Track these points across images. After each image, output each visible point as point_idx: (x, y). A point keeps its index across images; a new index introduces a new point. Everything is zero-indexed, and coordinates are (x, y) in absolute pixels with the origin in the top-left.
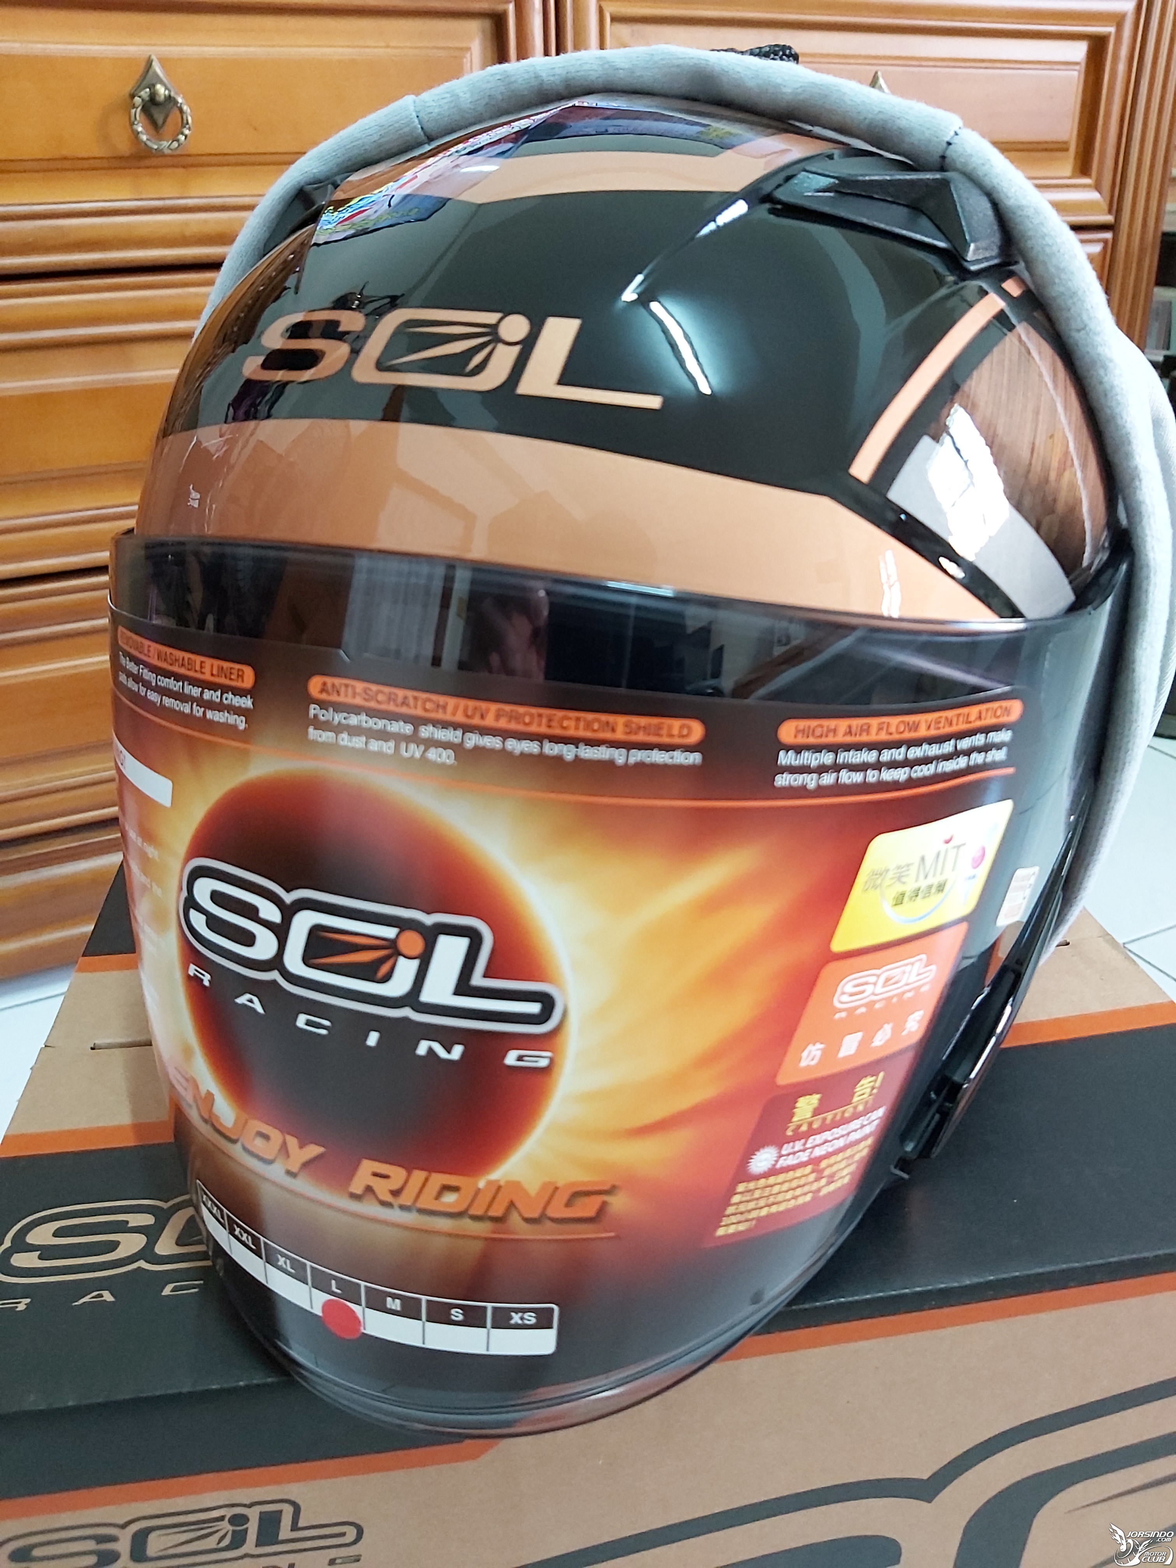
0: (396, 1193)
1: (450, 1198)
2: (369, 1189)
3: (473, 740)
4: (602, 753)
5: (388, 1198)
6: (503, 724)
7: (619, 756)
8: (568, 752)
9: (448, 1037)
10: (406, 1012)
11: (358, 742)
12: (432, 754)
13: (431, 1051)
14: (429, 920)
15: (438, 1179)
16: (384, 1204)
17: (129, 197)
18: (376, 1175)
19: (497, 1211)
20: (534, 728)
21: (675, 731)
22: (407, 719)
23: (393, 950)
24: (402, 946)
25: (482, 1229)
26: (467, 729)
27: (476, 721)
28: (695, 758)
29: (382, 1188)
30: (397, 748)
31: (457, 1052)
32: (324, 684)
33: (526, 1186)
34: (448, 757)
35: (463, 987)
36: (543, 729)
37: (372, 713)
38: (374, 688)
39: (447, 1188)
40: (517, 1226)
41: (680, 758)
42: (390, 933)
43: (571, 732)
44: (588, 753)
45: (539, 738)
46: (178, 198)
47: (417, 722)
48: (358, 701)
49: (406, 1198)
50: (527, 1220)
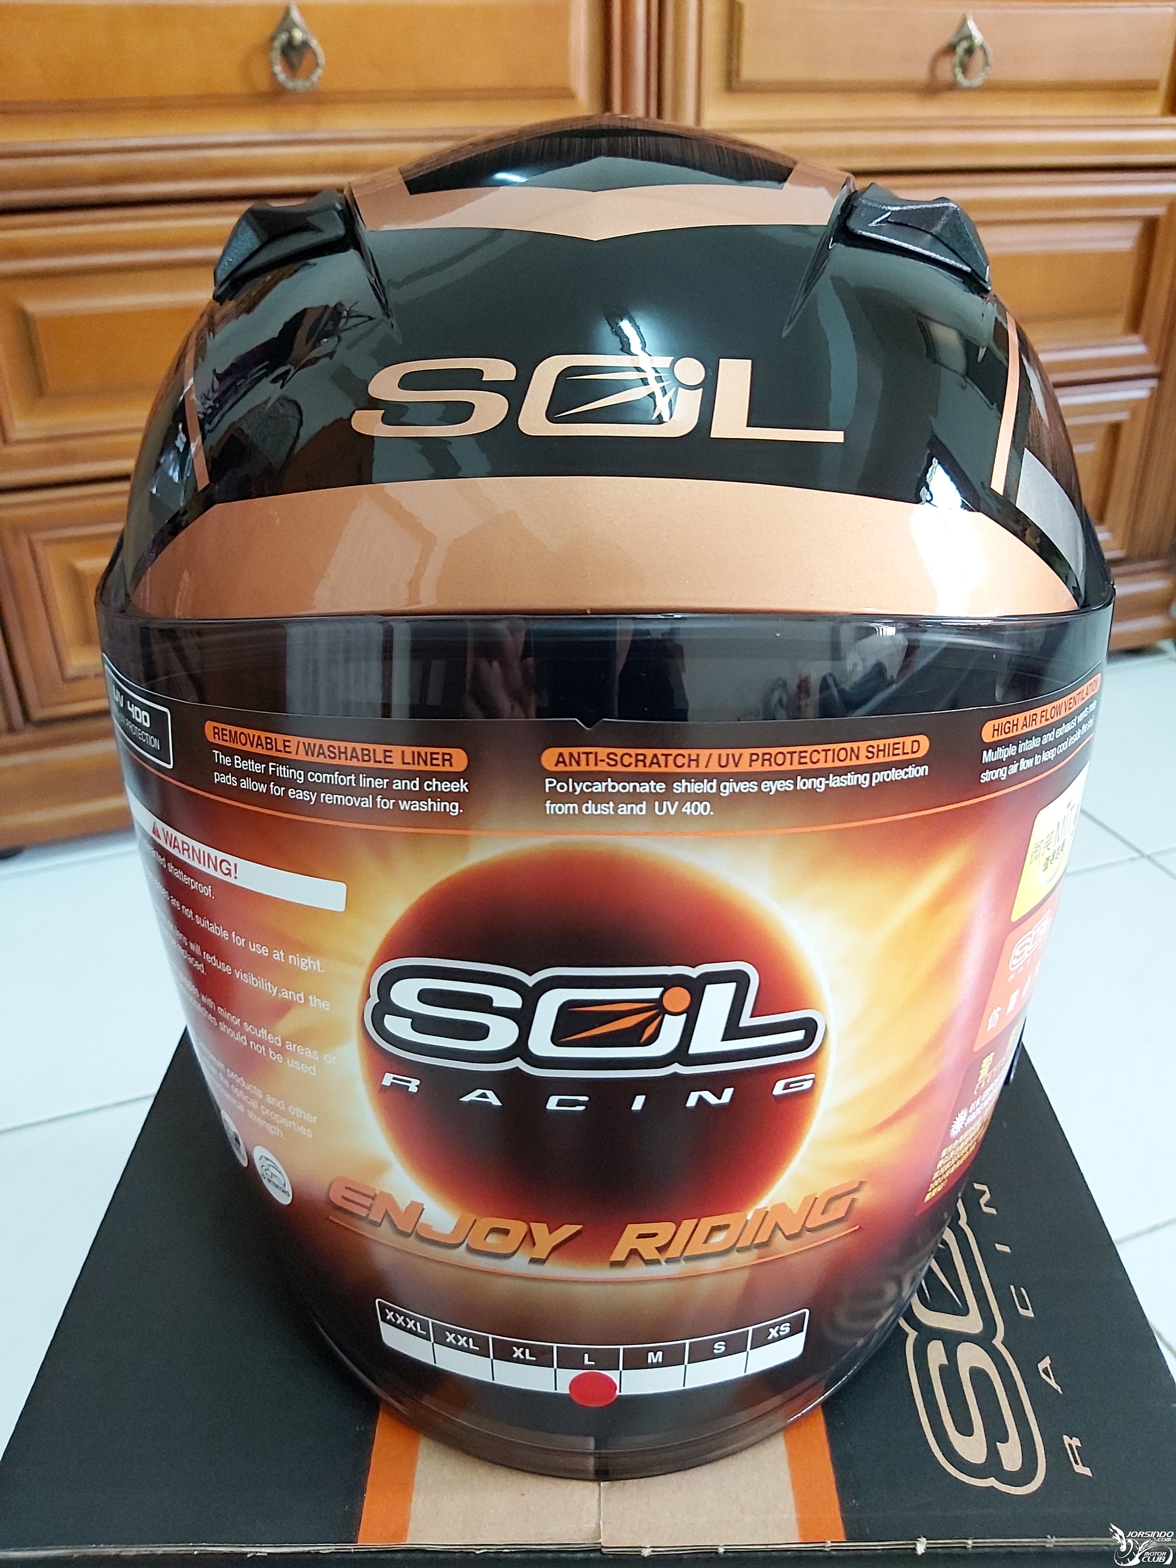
0: (660, 1250)
1: (719, 1238)
2: (634, 1252)
3: (730, 787)
4: (851, 779)
5: (656, 1255)
6: (757, 767)
7: (864, 780)
8: (819, 784)
9: (715, 1083)
10: (676, 1068)
11: (607, 809)
12: (688, 808)
13: (701, 1099)
14: (694, 973)
15: (707, 1223)
16: (648, 1262)
18: (640, 1236)
19: (762, 1238)
20: (787, 767)
21: (908, 749)
22: (658, 777)
23: (659, 1009)
24: (667, 1004)
25: (749, 1258)
26: (722, 778)
27: (731, 768)
28: (924, 770)
29: (648, 1248)
30: (651, 808)
31: (728, 1094)
32: (561, 755)
33: (789, 1205)
34: (705, 809)
35: (732, 1030)
36: (796, 766)
37: (618, 777)
38: (620, 751)
39: (715, 1229)
40: (782, 1246)
41: (913, 772)
42: (654, 993)
43: (821, 765)
44: (835, 782)
45: (792, 775)
47: (669, 779)
48: (603, 767)
49: (674, 1251)
50: (788, 1238)
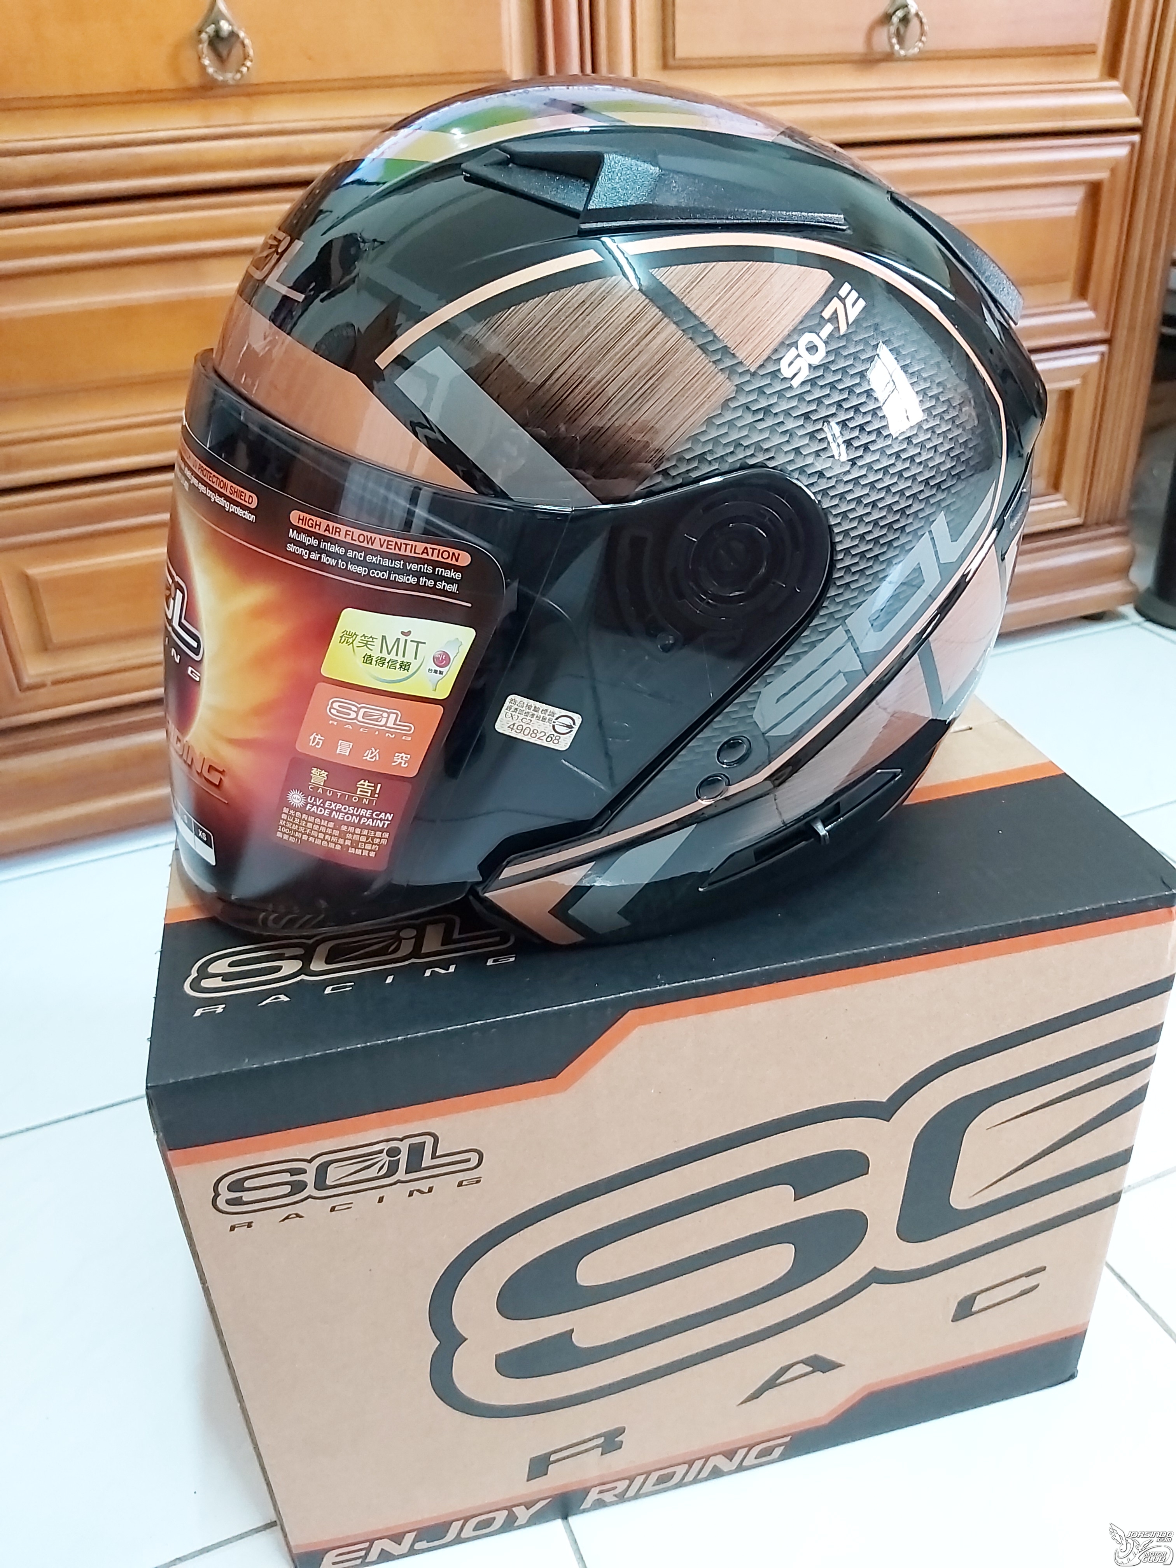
17: (197, 125)
46: (244, 124)
